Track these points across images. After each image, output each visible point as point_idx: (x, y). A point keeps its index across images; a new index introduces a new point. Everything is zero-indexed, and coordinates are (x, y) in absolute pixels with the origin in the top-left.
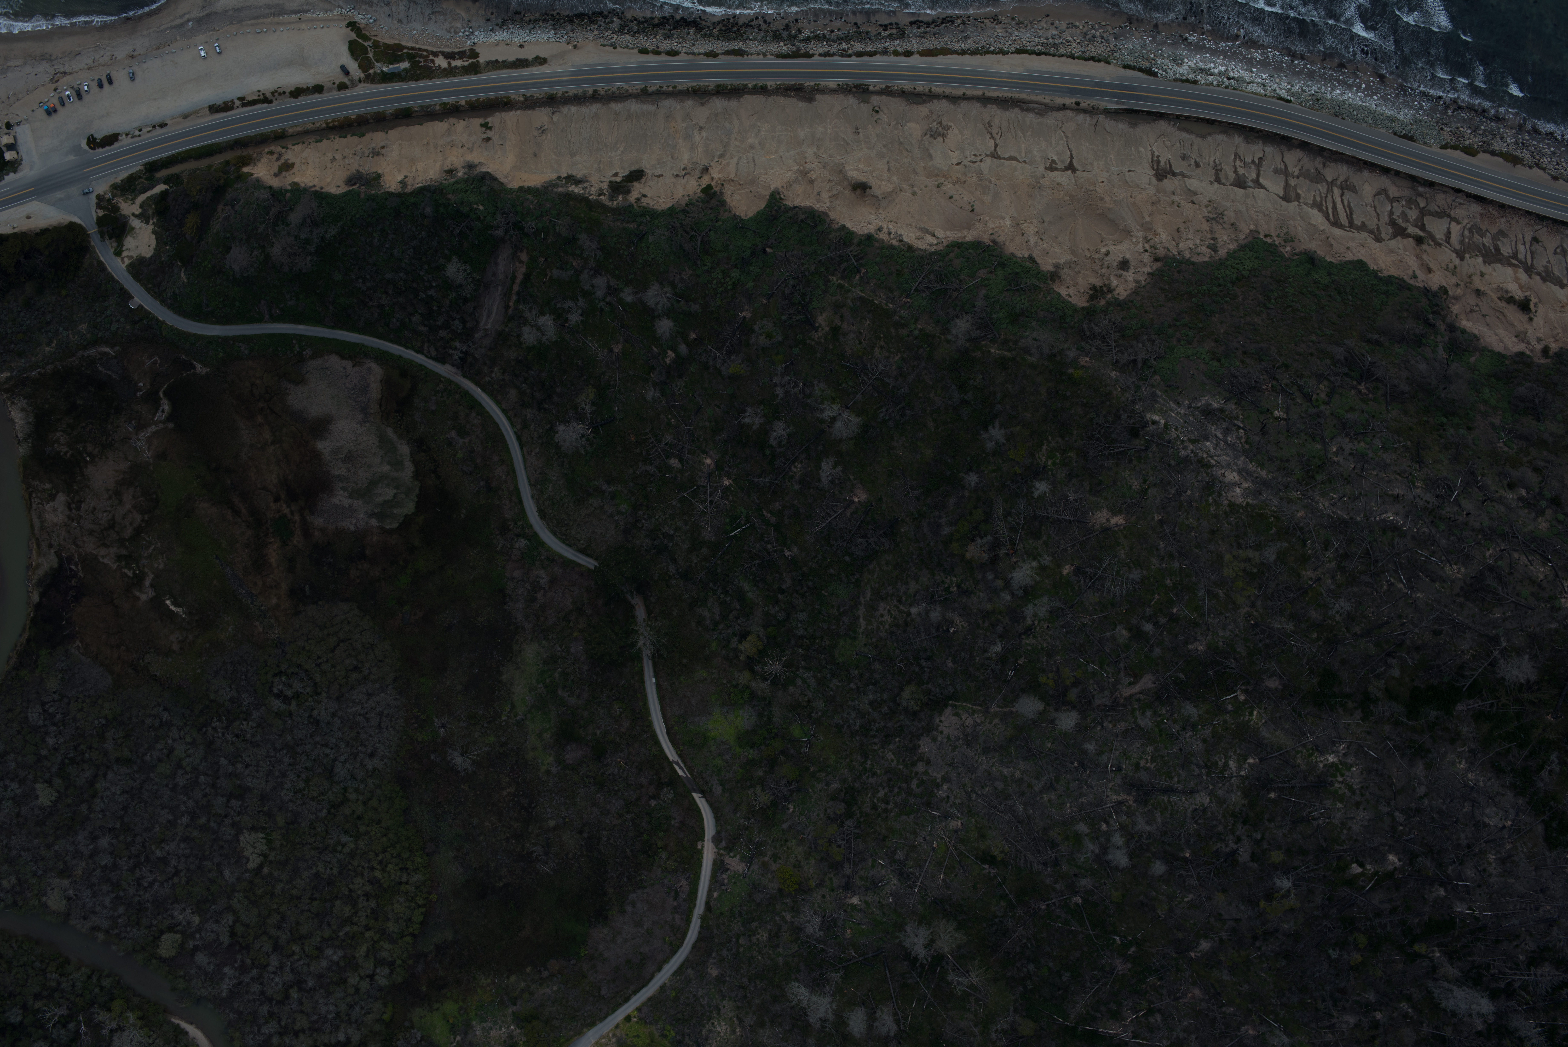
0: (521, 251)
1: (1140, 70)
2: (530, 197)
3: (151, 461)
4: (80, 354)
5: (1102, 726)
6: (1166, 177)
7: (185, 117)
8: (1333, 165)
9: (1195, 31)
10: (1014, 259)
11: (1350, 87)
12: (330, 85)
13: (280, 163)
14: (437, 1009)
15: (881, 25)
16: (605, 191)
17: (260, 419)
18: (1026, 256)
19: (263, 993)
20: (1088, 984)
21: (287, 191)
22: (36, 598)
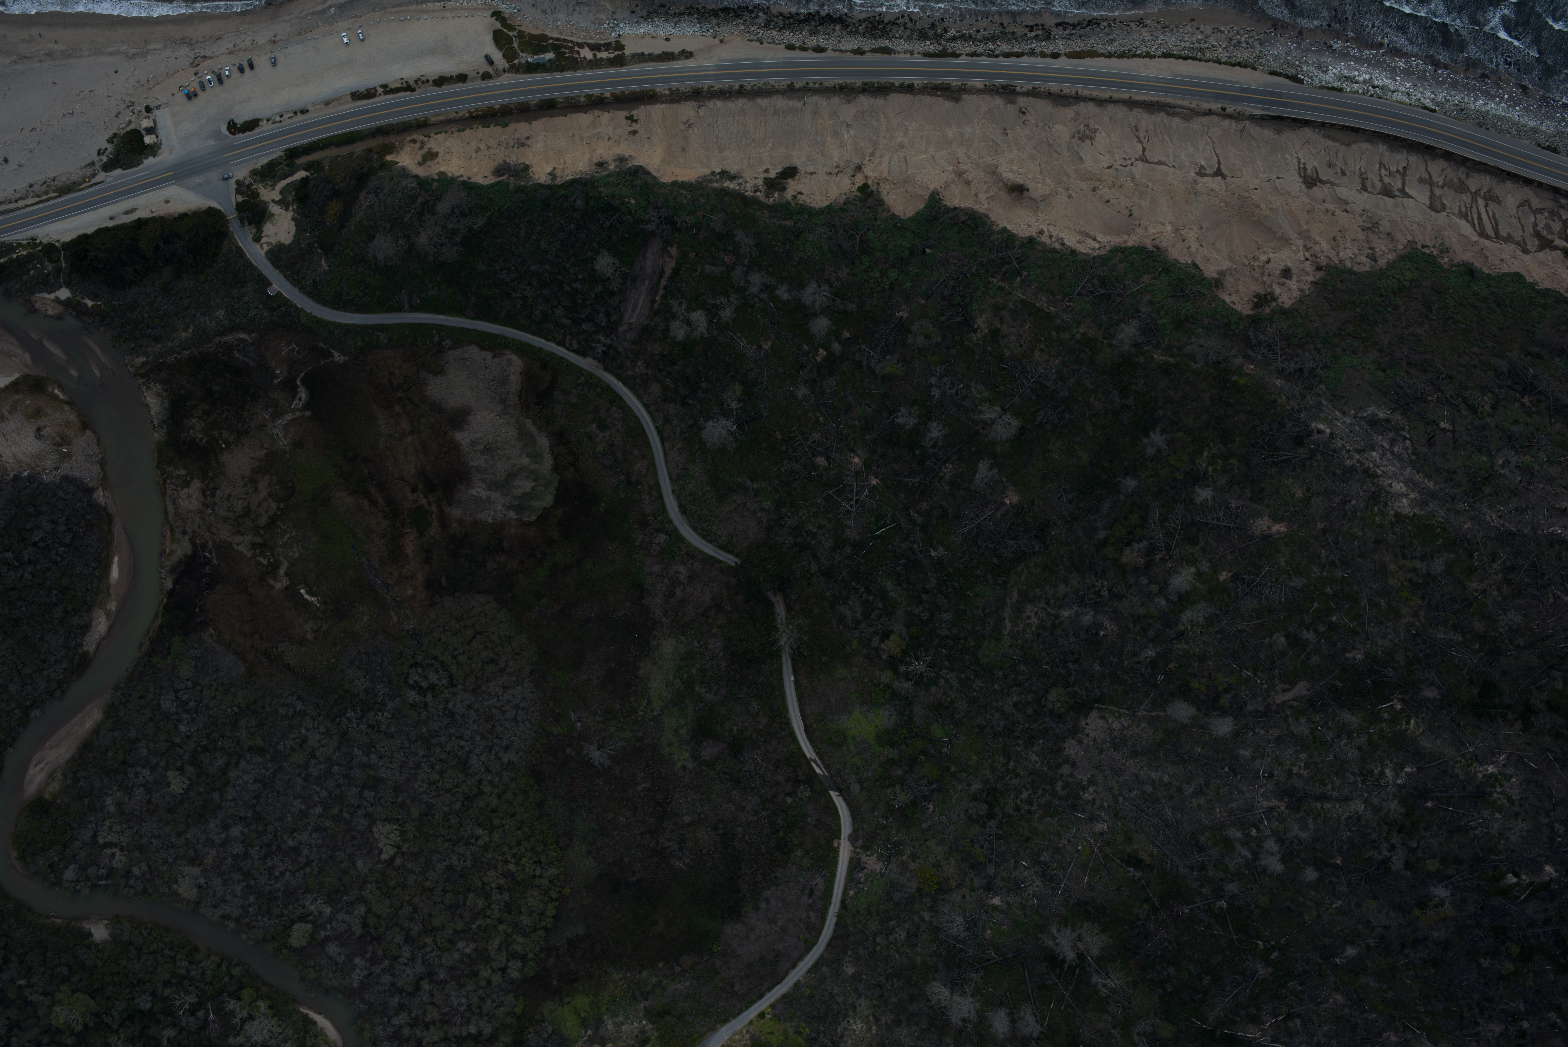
0: (672, 246)
1: (1287, 76)
2: (684, 192)
3: (287, 449)
4: (217, 340)
5: (1254, 732)
6: (1316, 185)
7: (327, 103)
8: (1476, 175)
9: (1338, 39)
10: (1179, 265)
11: (1493, 98)
12: (474, 74)
13: (423, 152)
14: (568, 1003)
15: (1027, 26)
16: (760, 188)
17: (398, 409)
18: (1189, 262)
19: (393, 984)
20: (1229, 988)
21: (434, 180)
22: (169, 584)
